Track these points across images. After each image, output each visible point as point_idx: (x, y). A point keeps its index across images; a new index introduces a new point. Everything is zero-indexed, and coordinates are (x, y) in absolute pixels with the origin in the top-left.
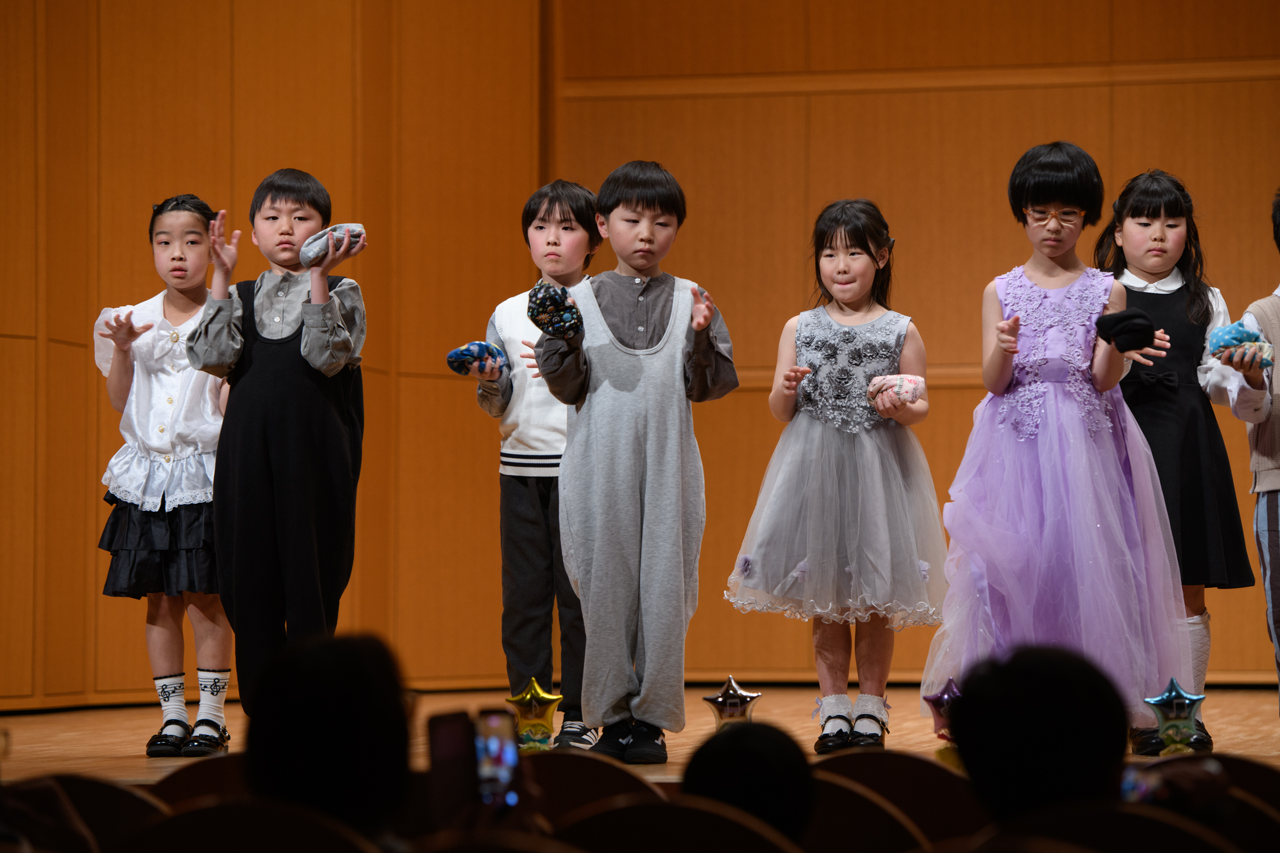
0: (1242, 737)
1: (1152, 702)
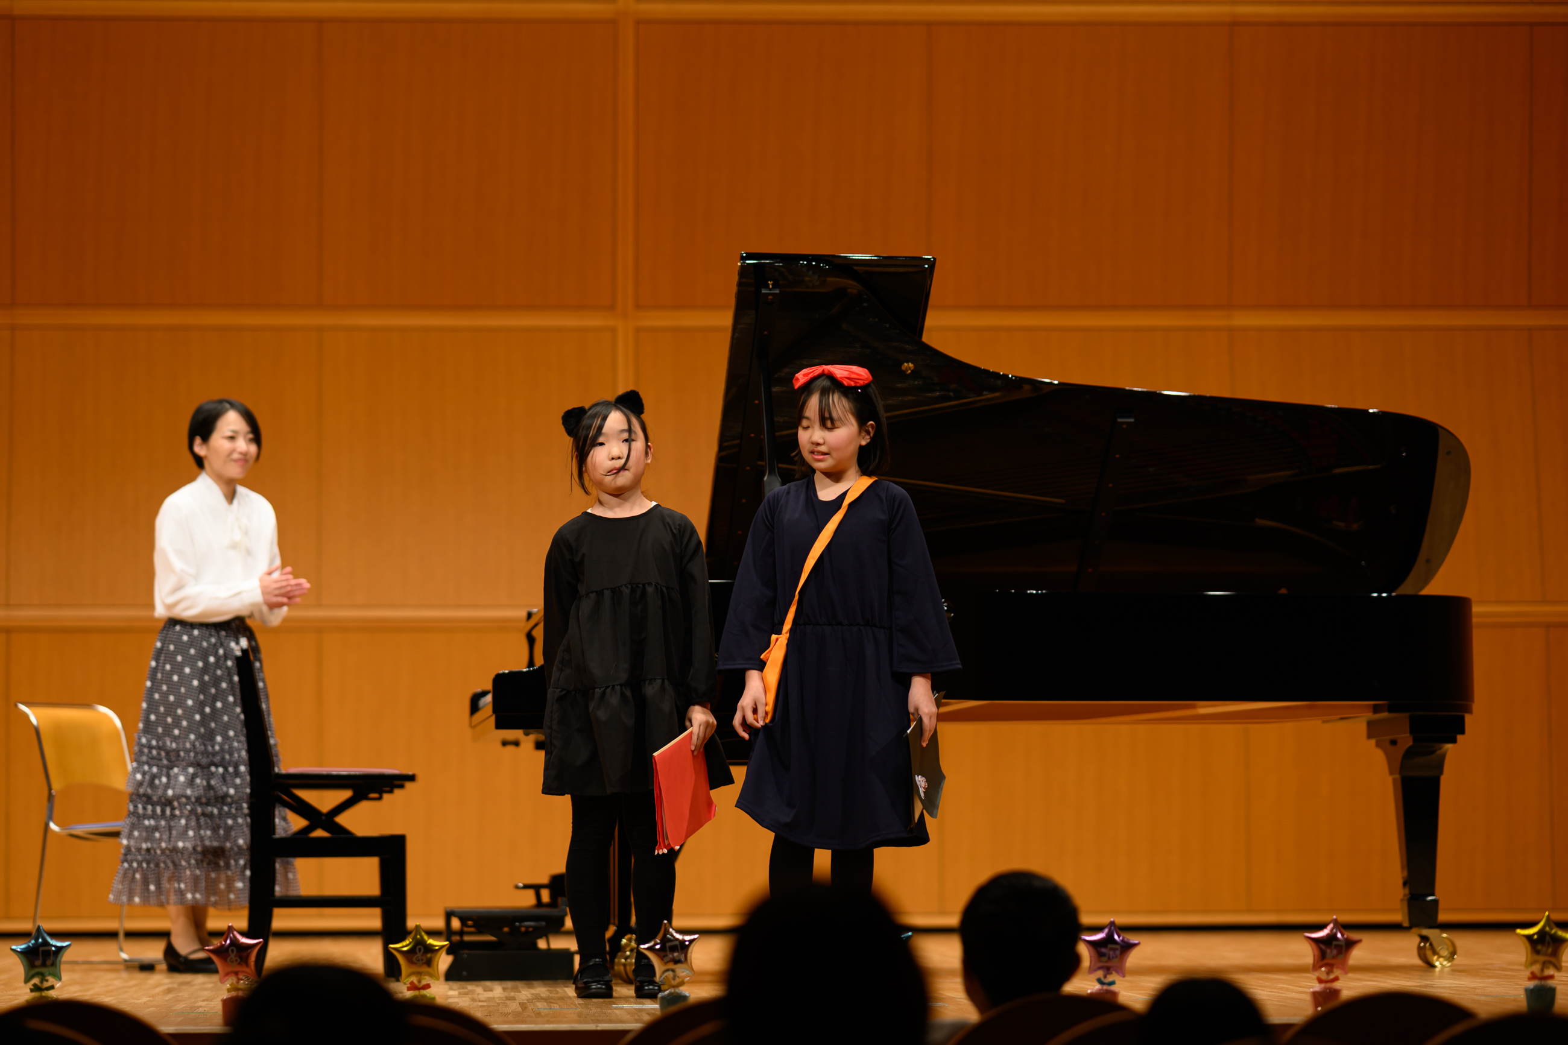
1: (19, 950)
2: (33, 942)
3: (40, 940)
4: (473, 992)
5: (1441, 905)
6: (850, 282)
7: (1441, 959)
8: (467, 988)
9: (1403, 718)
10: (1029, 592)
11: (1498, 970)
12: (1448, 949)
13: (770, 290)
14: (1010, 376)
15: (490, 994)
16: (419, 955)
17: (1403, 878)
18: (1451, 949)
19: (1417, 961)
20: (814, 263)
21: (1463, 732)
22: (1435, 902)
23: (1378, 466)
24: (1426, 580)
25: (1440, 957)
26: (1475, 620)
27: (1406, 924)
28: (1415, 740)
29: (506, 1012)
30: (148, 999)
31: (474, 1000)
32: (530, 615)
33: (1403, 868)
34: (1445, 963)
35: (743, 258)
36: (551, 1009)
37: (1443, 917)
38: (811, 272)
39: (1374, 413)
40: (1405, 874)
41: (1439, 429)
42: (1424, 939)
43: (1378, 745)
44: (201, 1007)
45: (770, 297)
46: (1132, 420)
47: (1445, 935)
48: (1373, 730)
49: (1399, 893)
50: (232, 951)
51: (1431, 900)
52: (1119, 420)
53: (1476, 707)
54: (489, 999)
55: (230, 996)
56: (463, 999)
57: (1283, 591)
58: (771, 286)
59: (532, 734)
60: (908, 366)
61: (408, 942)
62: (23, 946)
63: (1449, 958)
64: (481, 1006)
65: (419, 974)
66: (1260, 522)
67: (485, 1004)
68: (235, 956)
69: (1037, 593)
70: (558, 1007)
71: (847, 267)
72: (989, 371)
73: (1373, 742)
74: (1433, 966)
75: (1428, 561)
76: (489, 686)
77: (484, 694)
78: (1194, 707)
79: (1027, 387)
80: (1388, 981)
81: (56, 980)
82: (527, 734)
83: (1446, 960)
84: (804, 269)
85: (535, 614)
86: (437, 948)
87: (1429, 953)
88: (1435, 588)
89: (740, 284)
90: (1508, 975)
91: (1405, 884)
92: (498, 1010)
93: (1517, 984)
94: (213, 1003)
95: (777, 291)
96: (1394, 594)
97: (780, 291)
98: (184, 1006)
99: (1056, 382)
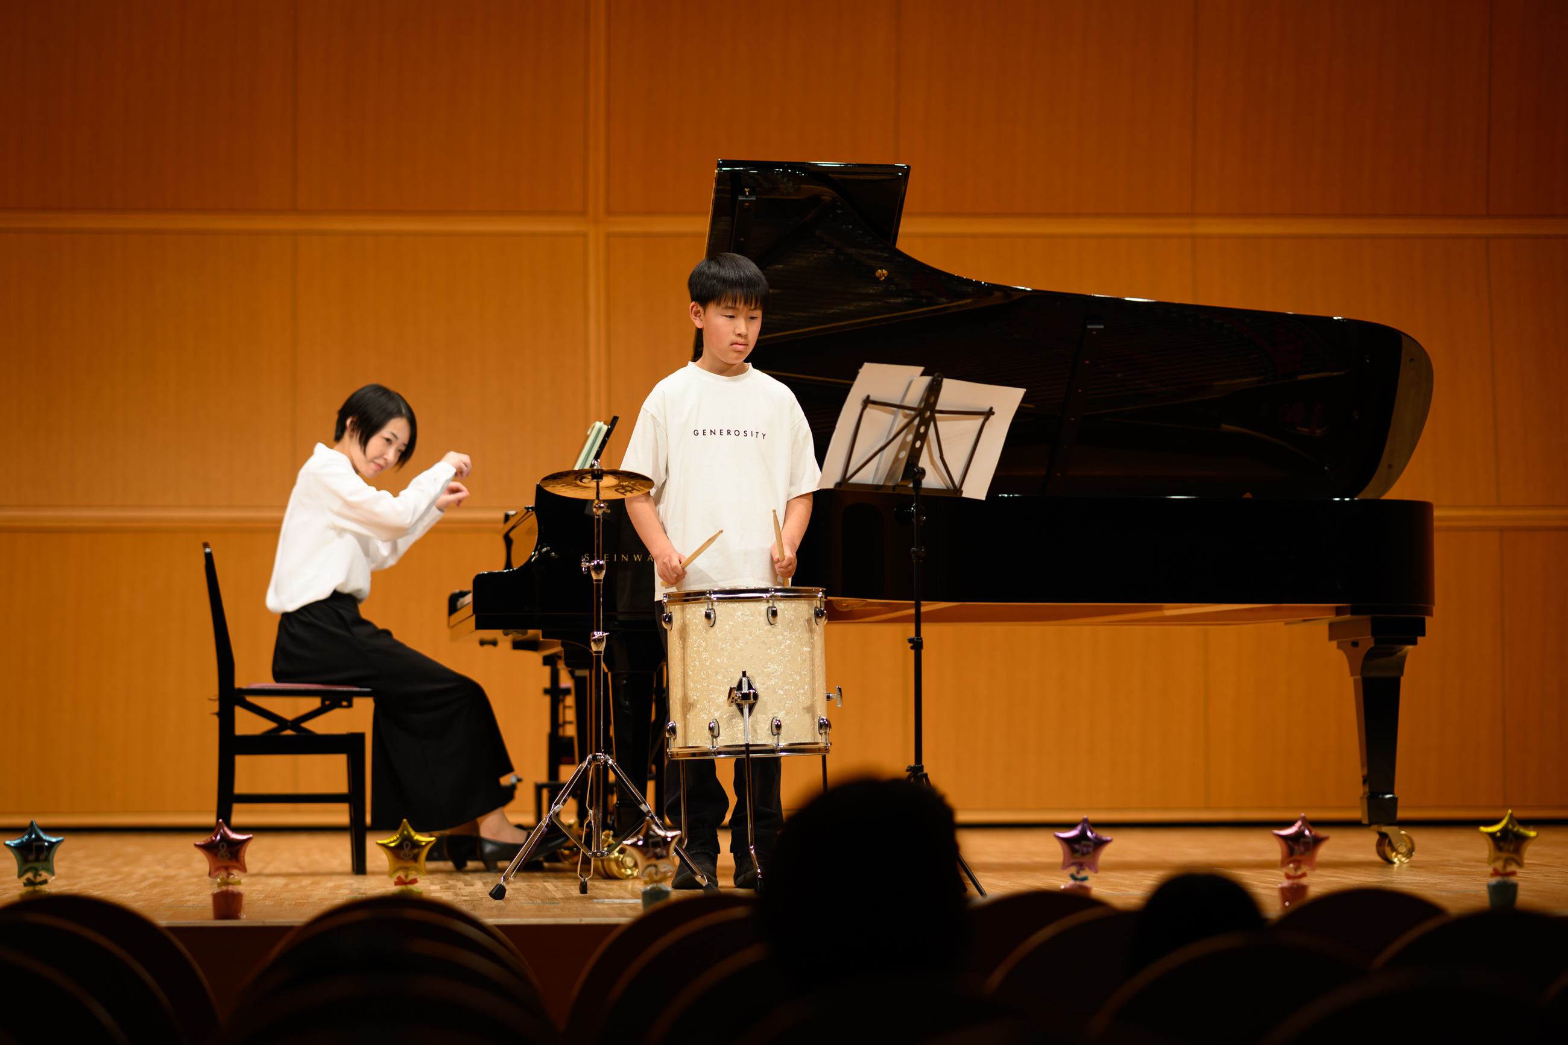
0: (103, 878)
1: (12, 845)
2: (26, 837)
3: (33, 836)
4: (454, 887)
5: (1400, 803)
6: (826, 189)
7: (1399, 856)
8: (448, 883)
9: (1365, 620)
10: (1000, 495)
11: (1456, 866)
12: (1406, 846)
13: (747, 197)
14: (983, 283)
15: (471, 889)
16: (406, 850)
17: (1363, 777)
18: (1409, 846)
19: (1377, 858)
20: (790, 171)
21: (1423, 634)
22: (1394, 800)
23: (1342, 373)
24: (1388, 485)
25: (1398, 853)
26: (1436, 524)
27: (1365, 821)
28: (1376, 642)
29: (490, 906)
30: (136, 893)
31: (456, 894)
32: (507, 518)
33: (1362, 766)
34: (1403, 859)
35: (720, 166)
36: (533, 903)
37: (1401, 814)
38: (786, 179)
39: (1339, 320)
40: (1365, 772)
41: (1402, 336)
42: (1383, 836)
43: (1339, 647)
44: (188, 901)
45: (747, 204)
46: (1102, 327)
47: (1403, 832)
48: (1335, 631)
49: (1358, 790)
50: (223, 846)
51: (1390, 798)
52: (1089, 327)
53: (1436, 609)
54: (471, 894)
55: (219, 891)
56: (446, 893)
57: (1248, 495)
58: (747, 193)
59: (511, 634)
60: (882, 273)
61: (395, 838)
62: (17, 841)
63: (1408, 854)
64: (465, 901)
65: (406, 869)
66: (1225, 427)
67: (468, 898)
68: (226, 851)
69: (1009, 497)
70: (540, 901)
71: (822, 175)
72: (963, 278)
73: (1334, 643)
74: (1392, 863)
75: (1390, 466)
76: (468, 586)
77: (463, 594)
78: (1160, 609)
79: (997, 294)
80: (1349, 877)
81: (49, 874)
82: (506, 634)
83: (1404, 857)
84: (779, 177)
85: (513, 516)
86: (424, 844)
87: (1388, 849)
88: (1396, 492)
89: (717, 191)
90: (1466, 871)
91: (1364, 782)
92: (482, 905)
93: (1476, 880)
94: (200, 897)
95: (754, 198)
96: (1356, 499)
97: (756, 198)
98: (172, 900)
99: (1029, 289)
